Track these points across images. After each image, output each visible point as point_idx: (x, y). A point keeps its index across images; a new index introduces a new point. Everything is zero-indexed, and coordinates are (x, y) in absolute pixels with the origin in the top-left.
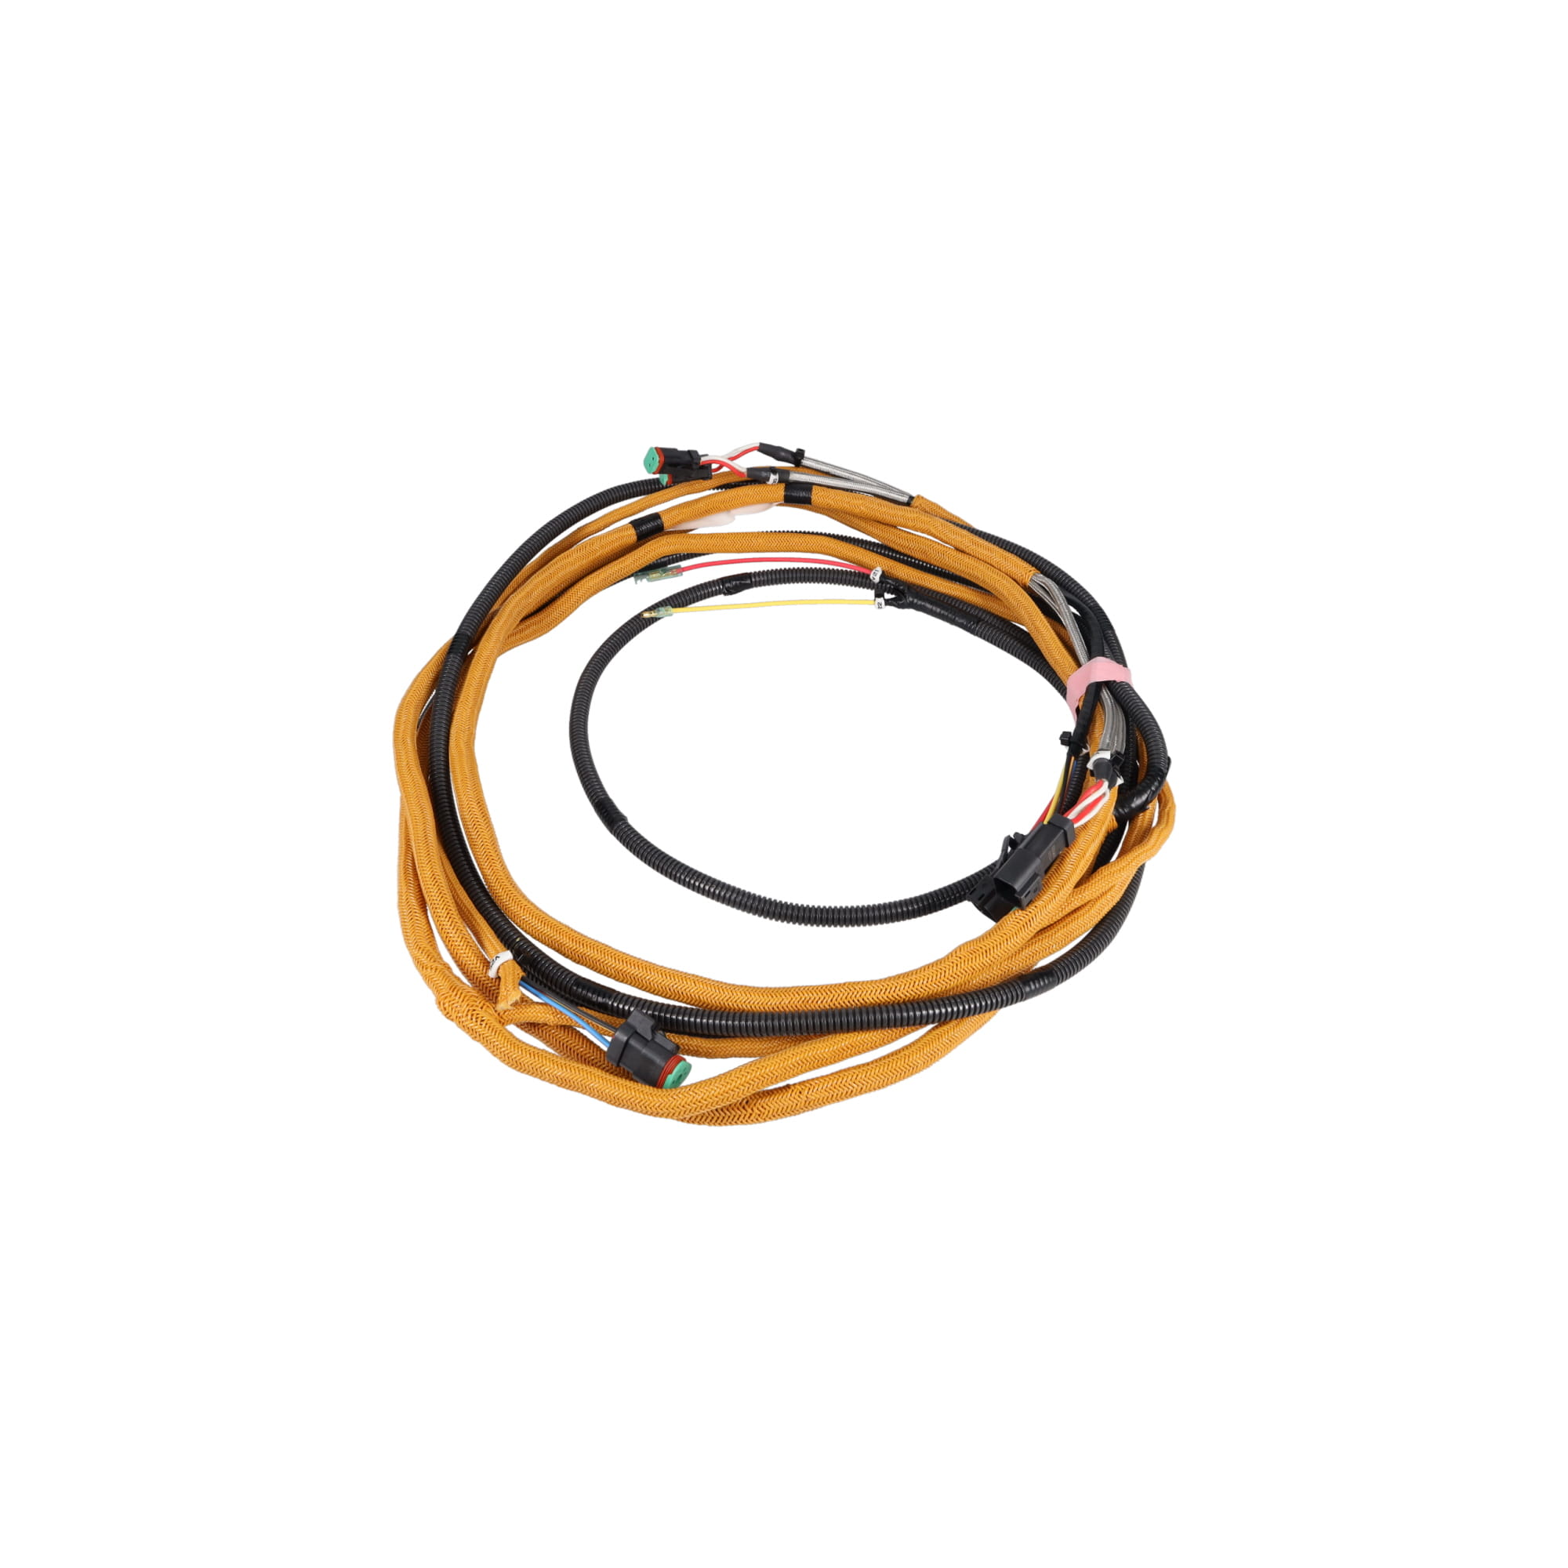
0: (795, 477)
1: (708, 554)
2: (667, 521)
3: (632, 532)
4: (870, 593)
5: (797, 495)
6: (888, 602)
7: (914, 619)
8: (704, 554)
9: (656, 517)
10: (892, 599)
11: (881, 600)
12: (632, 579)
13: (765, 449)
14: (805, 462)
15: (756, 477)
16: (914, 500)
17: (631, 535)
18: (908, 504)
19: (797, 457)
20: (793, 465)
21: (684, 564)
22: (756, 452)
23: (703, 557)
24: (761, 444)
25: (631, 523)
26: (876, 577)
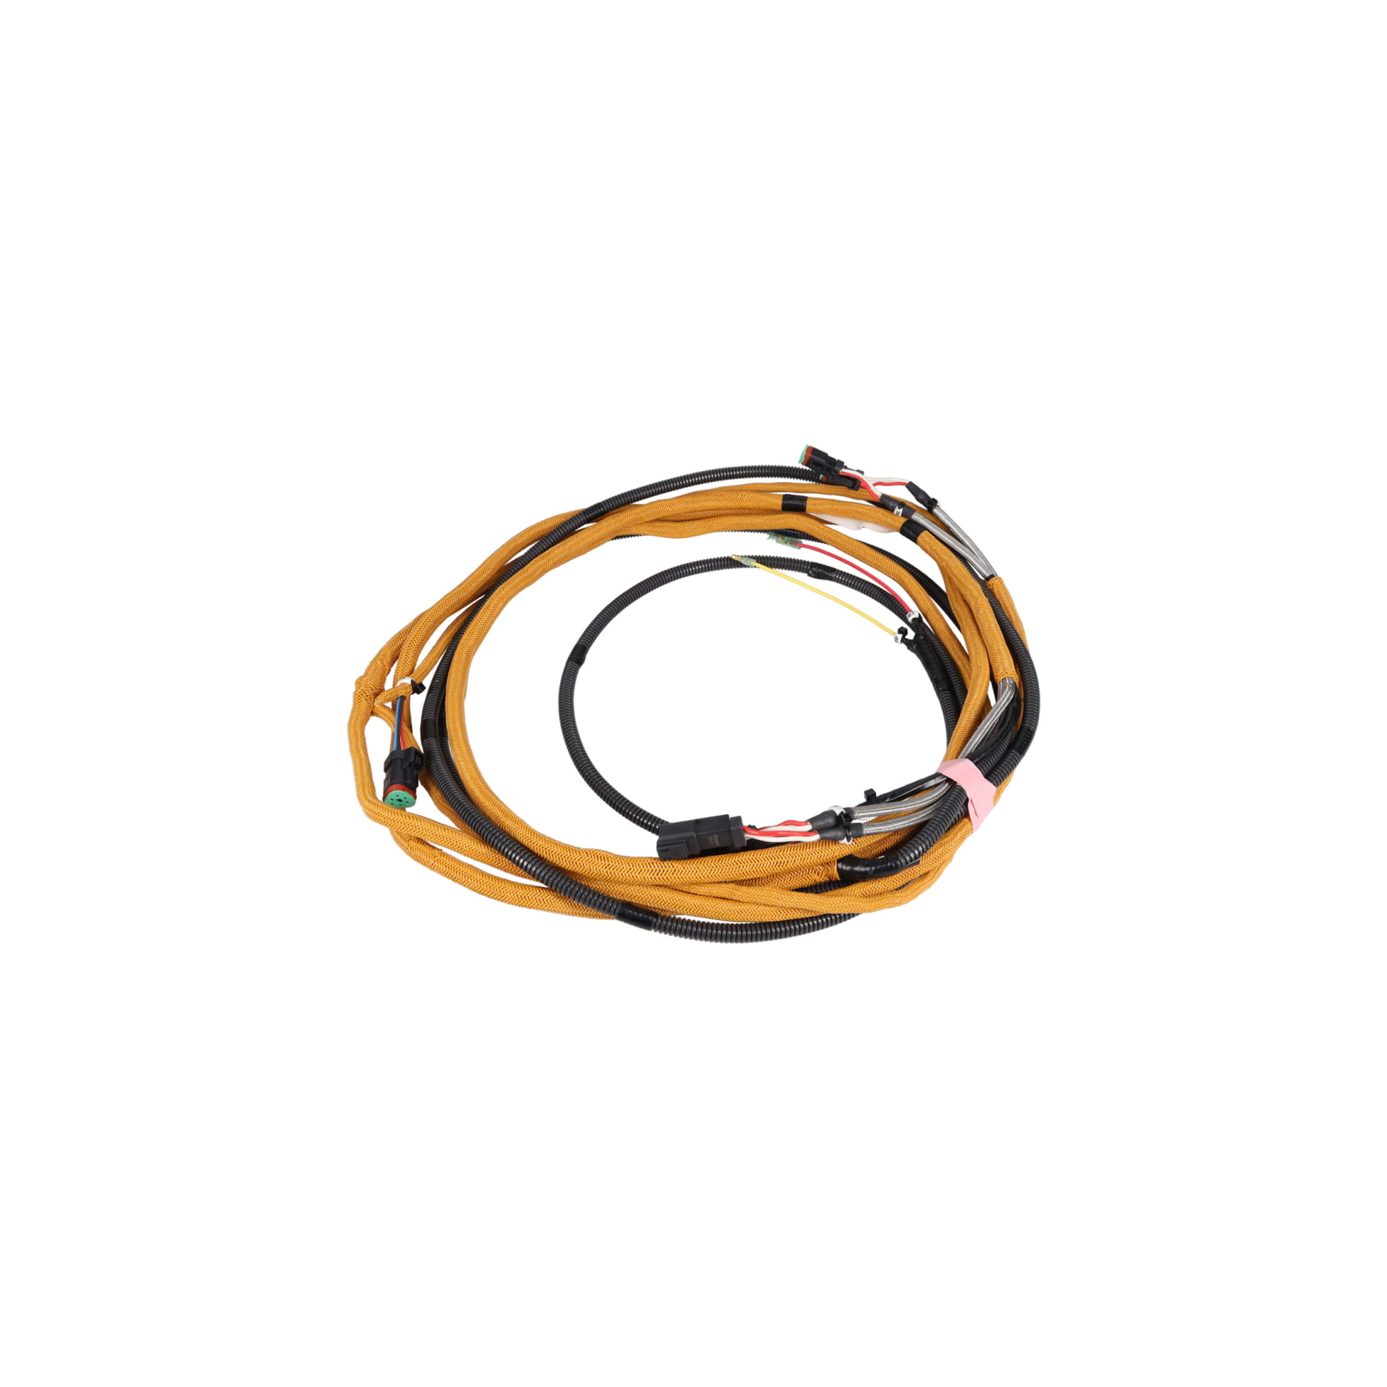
0: (919, 517)
1: (825, 543)
2: (809, 506)
3: (780, 502)
5: (911, 531)
6: (905, 641)
8: (822, 542)
9: (805, 499)
12: (766, 536)
13: (912, 488)
14: (934, 509)
15: (885, 504)
16: (992, 579)
17: (778, 503)
19: (931, 504)
20: (926, 509)
21: (805, 542)
22: (904, 487)
23: (820, 544)
24: (911, 483)
25: (784, 495)
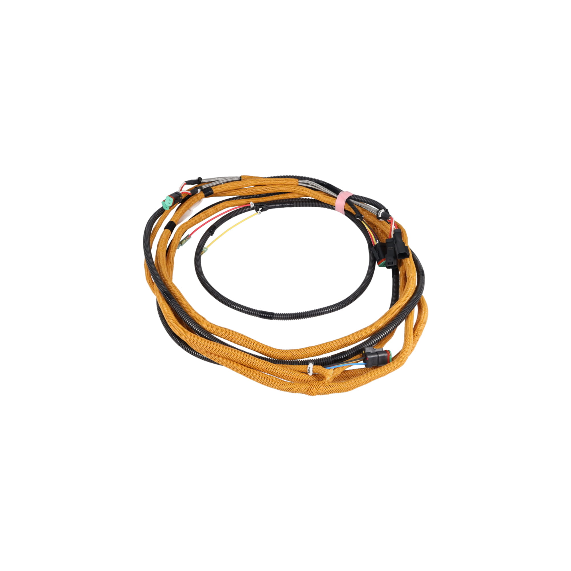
0: (204, 187)
4: (254, 211)
5: (208, 193)
6: (262, 211)
7: (272, 213)
10: (262, 209)
11: (259, 212)
13: (188, 183)
14: (202, 181)
15: (194, 192)
16: (242, 177)
18: (240, 180)
19: (199, 181)
22: (186, 185)
26: (252, 205)
